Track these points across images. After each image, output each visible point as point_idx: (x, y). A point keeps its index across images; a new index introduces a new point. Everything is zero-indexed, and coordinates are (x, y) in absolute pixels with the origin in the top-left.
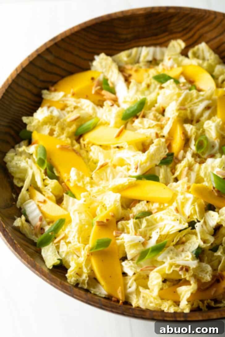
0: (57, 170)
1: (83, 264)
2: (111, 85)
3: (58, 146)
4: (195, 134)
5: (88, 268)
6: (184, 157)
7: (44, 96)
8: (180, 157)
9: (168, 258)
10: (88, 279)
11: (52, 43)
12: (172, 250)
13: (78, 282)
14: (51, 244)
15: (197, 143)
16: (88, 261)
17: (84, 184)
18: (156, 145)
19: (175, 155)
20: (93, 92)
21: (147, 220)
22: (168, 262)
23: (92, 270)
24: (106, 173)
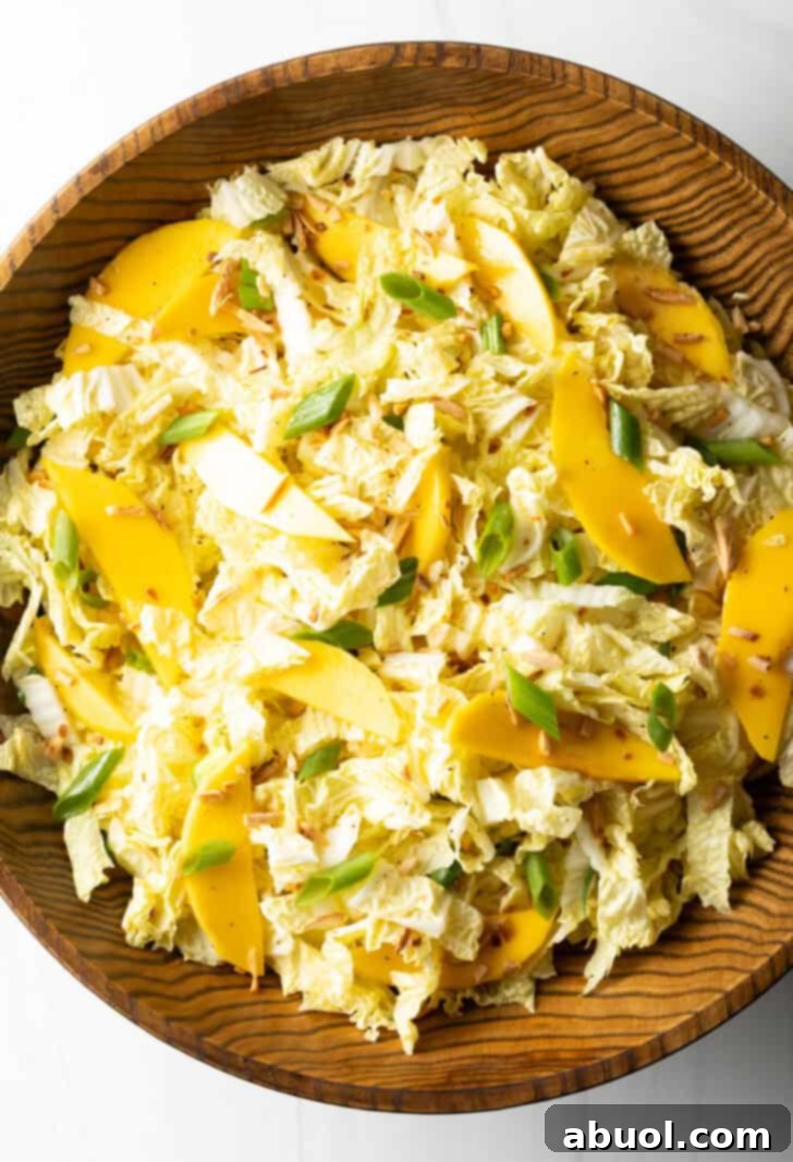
0: (107, 585)
1: (166, 896)
2: (263, 293)
3: (110, 510)
4: (481, 504)
5: (178, 904)
6: (444, 575)
7: (74, 317)
8: (434, 572)
9: (375, 902)
10: (175, 928)
11: (98, 179)
12: (385, 876)
13: (151, 939)
14: (87, 813)
15: (482, 539)
16: (177, 885)
17: (174, 649)
18: (371, 560)
19: (421, 568)
20: (213, 309)
21: (330, 783)
22: (375, 913)
23: (186, 905)
24: (235, 612)
